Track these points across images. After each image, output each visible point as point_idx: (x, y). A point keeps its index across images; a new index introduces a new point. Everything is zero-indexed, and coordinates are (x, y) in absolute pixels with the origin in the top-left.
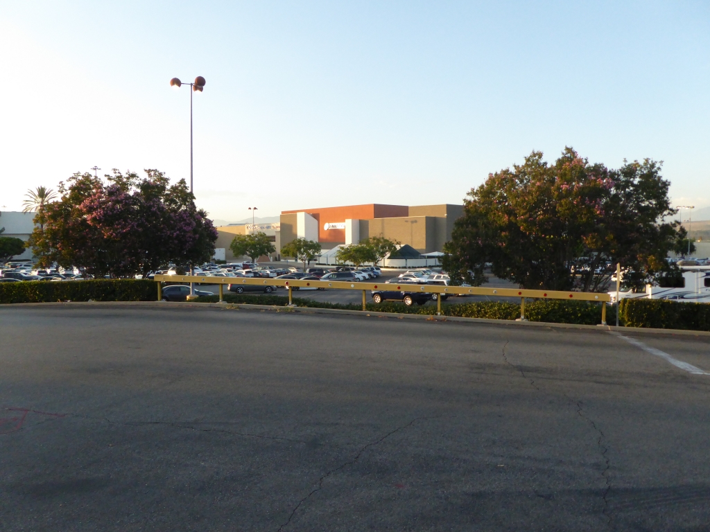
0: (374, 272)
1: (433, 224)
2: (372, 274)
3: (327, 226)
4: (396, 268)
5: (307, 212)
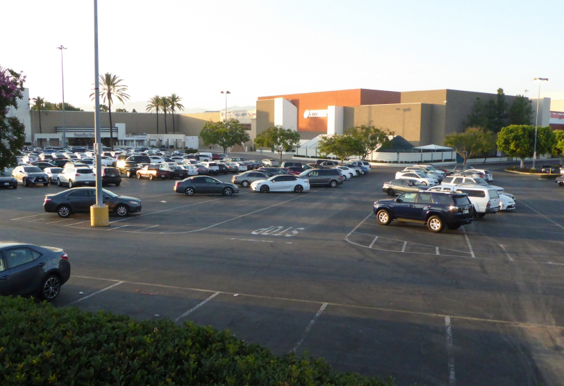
0: (362, 168)
1: (429, 112)
2: (360, 170)
3: (307, 114)
5: (286, 97)
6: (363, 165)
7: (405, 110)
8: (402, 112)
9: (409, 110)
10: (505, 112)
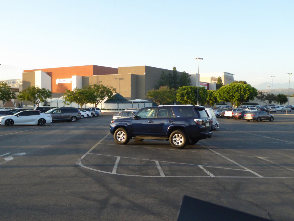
0: (95, 111)
1: (135, 79)
2: (94, 113)
3: (58, 81)
4: (110, 110)
5: (43, 70)
6: (96, 110)
7: (120, 79)
8: (118, 80)
9: (122, 79)
10: (178, 81)
